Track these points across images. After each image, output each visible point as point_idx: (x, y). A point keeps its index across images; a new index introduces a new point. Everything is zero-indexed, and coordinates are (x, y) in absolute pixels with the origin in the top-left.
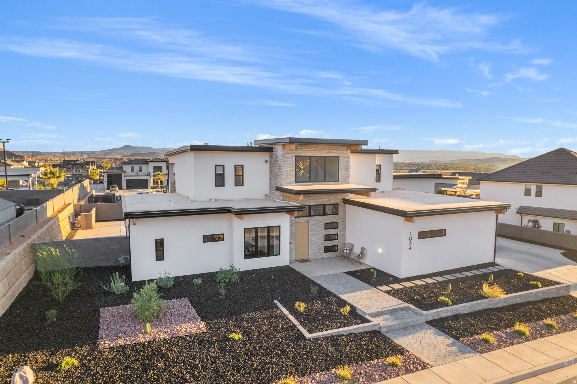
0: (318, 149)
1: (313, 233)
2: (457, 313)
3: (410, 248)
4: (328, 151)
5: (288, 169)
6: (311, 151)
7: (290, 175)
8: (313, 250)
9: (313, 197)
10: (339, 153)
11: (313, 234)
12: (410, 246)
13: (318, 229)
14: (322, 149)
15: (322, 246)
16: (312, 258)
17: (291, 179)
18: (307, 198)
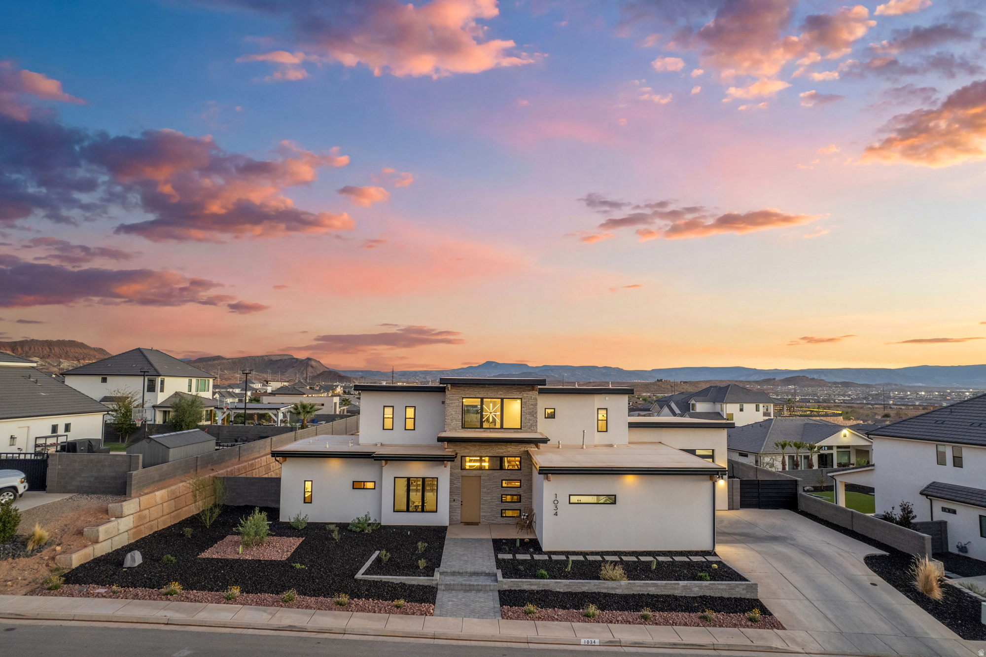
0: (492, 390)
1: (485, 490)
2: (547, 589)
3: (556, 514)
4: (505, 391)
5: (454, 413)
6: (483, 392)
7: (455, 420)
8: (484, 512)
9: (485, 447)
10: (521, 394)
11: (485, 492)
12: (556, 511)
13: (492, 486)
14: (497, 390)
15: (498, 508)
16: (483, 522)
17: (457, 424)
18: (478, 447)
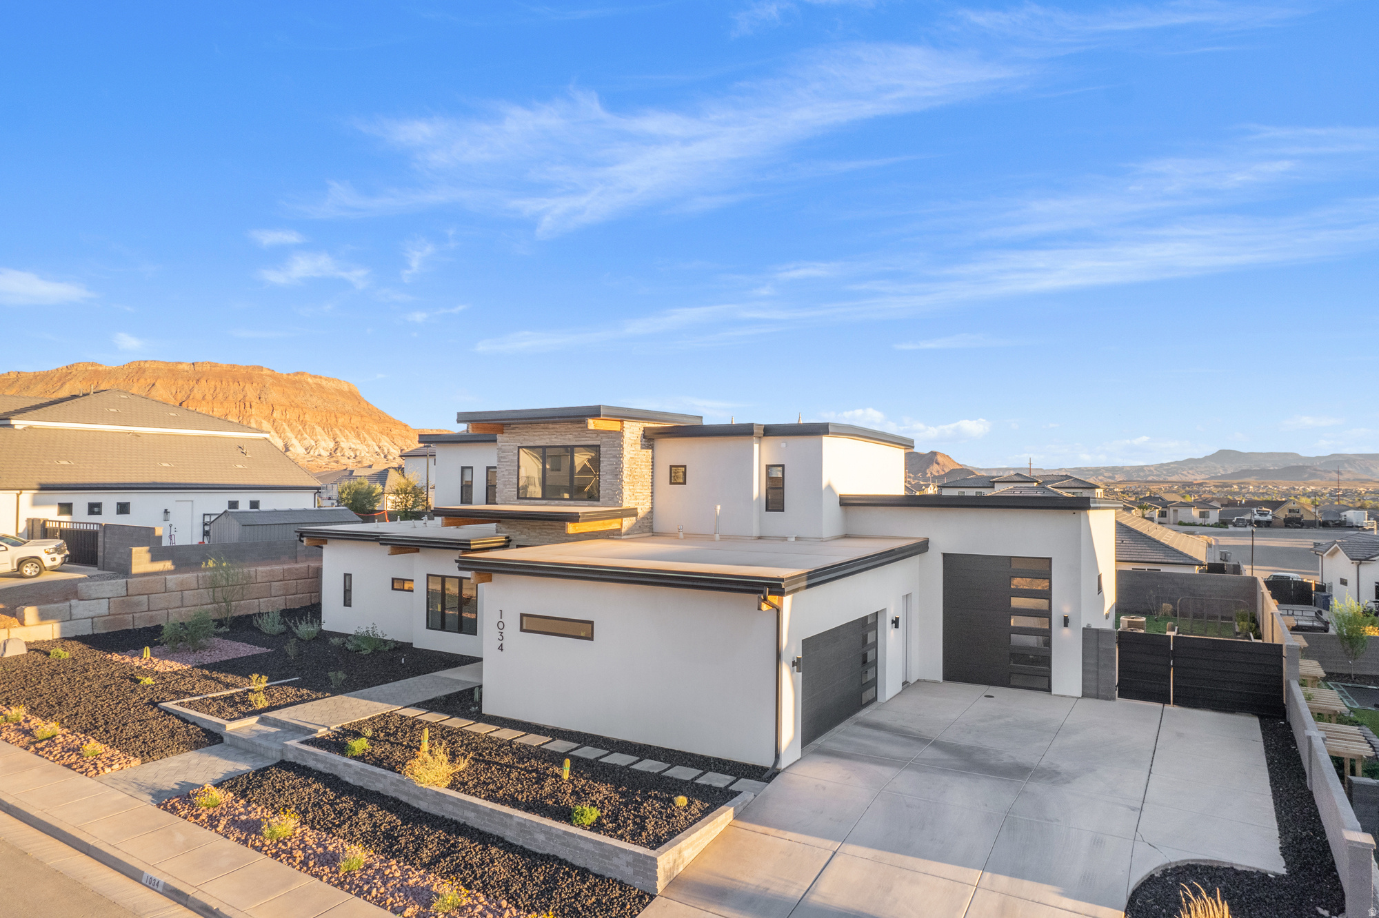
0: (557, 432)
3: (501, 648)
4: (577, 434)
5: (506, 473)
6: (545, 437)
7: (509, 484)
10: (599, 438)
12: (501, 642)
14: (565, 432)
17: (511, 491)
18: (538, 531)
